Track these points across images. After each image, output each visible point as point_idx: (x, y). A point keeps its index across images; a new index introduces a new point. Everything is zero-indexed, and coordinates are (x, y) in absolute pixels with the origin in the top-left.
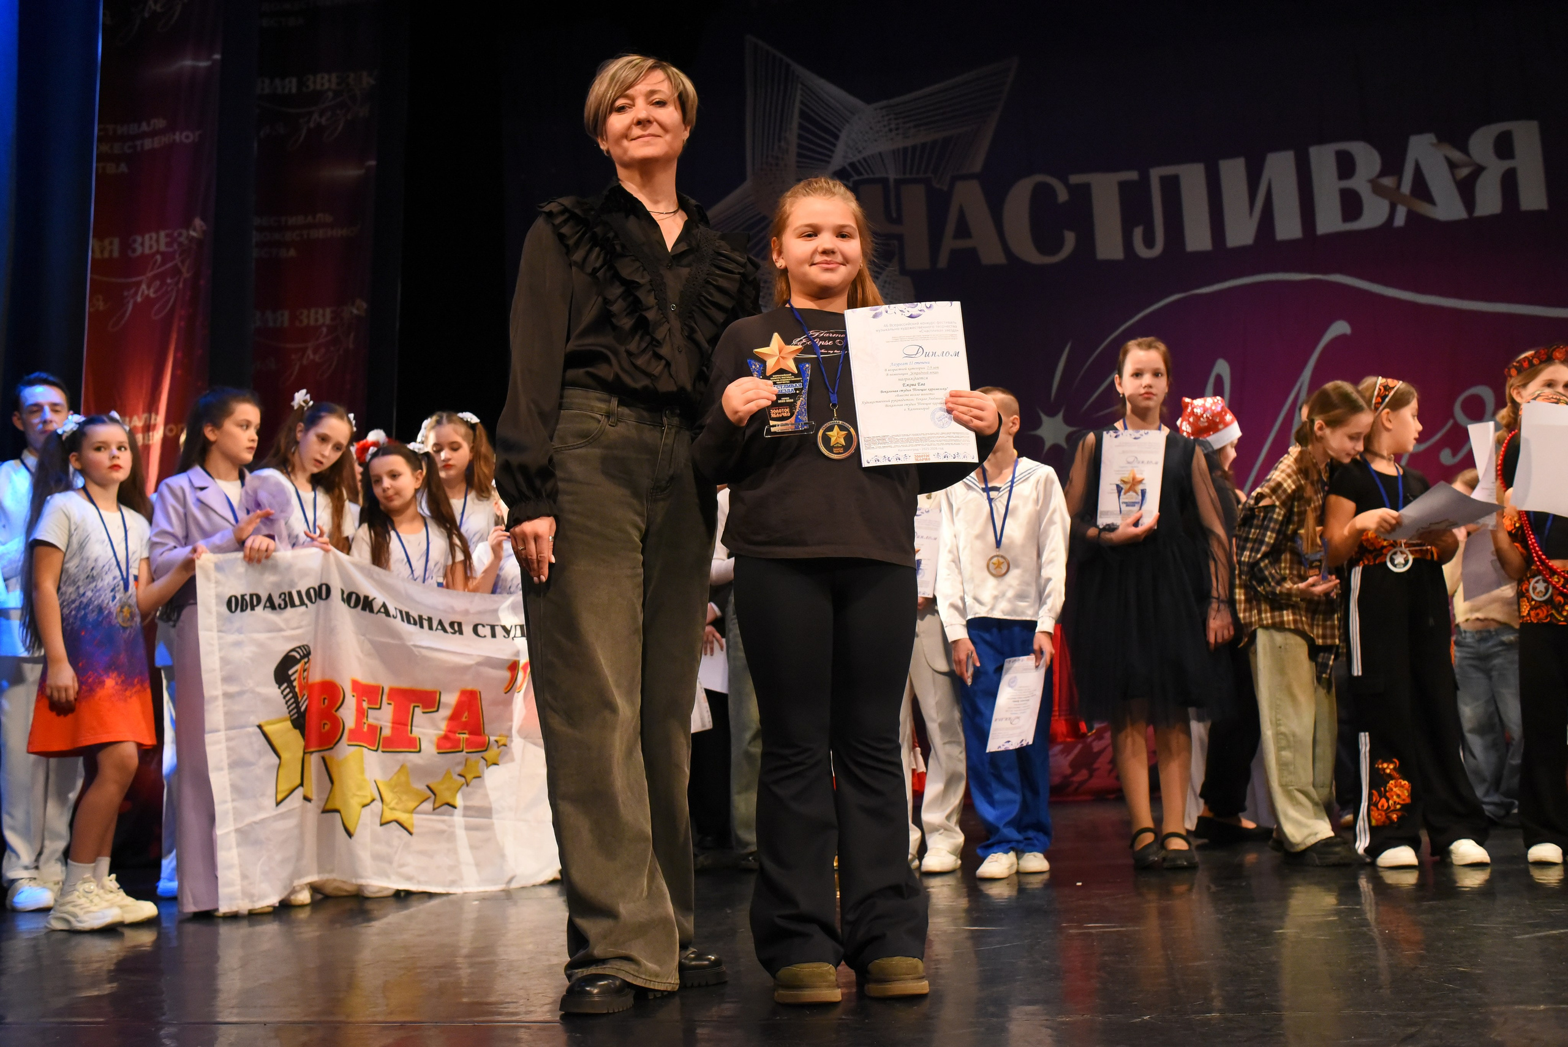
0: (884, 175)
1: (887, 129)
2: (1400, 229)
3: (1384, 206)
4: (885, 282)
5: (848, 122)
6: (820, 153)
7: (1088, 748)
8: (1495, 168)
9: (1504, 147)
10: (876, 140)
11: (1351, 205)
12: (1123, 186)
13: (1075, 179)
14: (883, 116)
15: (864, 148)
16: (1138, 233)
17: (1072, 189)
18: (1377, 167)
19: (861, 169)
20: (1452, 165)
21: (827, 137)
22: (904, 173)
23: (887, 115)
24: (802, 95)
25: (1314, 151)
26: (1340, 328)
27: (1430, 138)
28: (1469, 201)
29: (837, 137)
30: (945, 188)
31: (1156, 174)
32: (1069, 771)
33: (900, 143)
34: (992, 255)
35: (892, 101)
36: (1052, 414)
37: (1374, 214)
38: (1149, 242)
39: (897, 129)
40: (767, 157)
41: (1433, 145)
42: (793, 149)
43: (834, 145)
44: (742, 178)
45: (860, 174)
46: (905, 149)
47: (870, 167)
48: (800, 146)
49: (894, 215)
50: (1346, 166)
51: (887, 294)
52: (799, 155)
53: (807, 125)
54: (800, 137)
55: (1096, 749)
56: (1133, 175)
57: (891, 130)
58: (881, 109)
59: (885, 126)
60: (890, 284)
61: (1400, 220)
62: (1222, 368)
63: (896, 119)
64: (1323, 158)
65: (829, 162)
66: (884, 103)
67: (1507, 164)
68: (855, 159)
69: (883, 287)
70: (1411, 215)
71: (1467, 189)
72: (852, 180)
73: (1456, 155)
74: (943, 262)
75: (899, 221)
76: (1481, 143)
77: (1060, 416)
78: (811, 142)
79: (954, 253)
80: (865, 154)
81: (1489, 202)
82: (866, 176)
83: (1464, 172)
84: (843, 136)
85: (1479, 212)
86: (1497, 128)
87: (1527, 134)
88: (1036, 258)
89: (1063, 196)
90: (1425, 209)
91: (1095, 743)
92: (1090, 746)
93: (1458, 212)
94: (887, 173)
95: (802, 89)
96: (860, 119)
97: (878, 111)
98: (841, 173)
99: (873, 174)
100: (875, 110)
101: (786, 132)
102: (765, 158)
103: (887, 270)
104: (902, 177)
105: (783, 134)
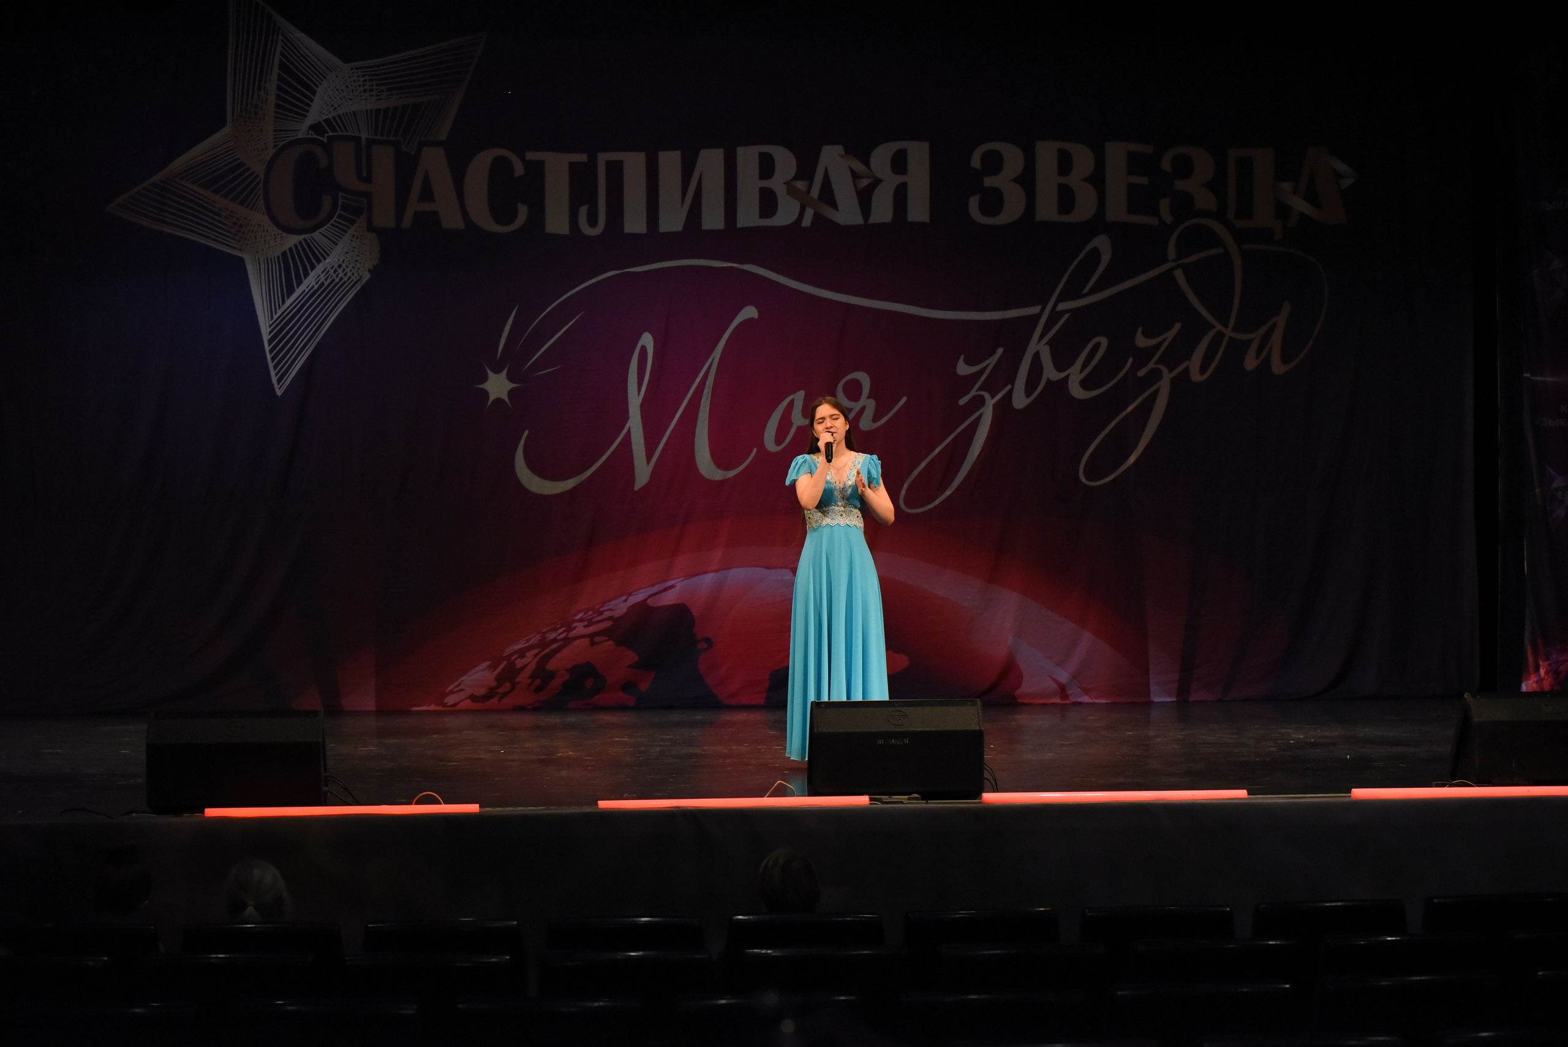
1: (361, 89)
2: (806, 228)
3: (796, 206)
4: (353, 236)
5: (325, 78)
6: (296, 106)
7: (512, 664)
8: (890, 181)
9: (899, 163)
10: (351, 99)
11: (768, 203)
12: (573, 166)
13: (531, 156)
14: (358, 76)
15: (339, 106)
16: (583, 211)
17: (528, 165)
18: (793, 170)
19: (335, 124)
20: (855, 176)
21: (306, 92)
22: (376, 135)
23: (363, 76)
24: (282, 47)
25: (741, 151)
26: (750, 312)
27: (839, 149)
28: (866, 208)
29: (314, 93)
30: (413, 152)
31: (603, 158)
32: (494, 684)
33: (374, 105)
34: (452, 220)
35: (370, 62)
36: (497, 371)
37: (786, 214)
38: (593, 222)
39: (371, 91)
40: (247, 105)
41: (840, 155)
42: (272, 100)
43: (312, 100)
44: (223, 124)
45: (334, 130)
46: (378, 111)
48: (278, 97)
49: (365, 175)
50: (767, 167)
52: (277, 106)
53: (283, 75)
54: (279, 88)
55: (518, 666)
56: (582, 158)
57: (365, 91)
58: (357, 69)
59: (359, 86)
60: (357, 238)
61: (807, 222)
62: (647, 340)
63: (371, 80)
64: (748, 157)
65: (305, 116)
67: (901, 179)
68: (330, 116)
69: (351, 241)
70: (817, 217)
71: (865, 198)
72: (326, 135)
73: (859, 167)
74: (407, 223)
75: (368, 180)
76: (881, 157)
77: (505, 371)
78: (292, 96)
79: (418, 216)
80: (340, 112)
81: (882, 211)
82: (340, 133)
83: (864, 183)
84: (320, 91)
85: (873, 219)
86: (895, 146)
87: (919, 154)
88: (491, 226)
89: (519, 170)
90: (829, 213)
91: (518, 661)
92: (513, 663)
93: (856, 218)
94: (360, 133)
95: (282, 41)
96: (337, 76)
97: (354, 70)
98: (316, 128)
99: (347, 132)
100: (352, 69)
101: (265, 82)
102: (244, 105)
103: (355, 225)
104: (373, 137)
105: (263, 83)
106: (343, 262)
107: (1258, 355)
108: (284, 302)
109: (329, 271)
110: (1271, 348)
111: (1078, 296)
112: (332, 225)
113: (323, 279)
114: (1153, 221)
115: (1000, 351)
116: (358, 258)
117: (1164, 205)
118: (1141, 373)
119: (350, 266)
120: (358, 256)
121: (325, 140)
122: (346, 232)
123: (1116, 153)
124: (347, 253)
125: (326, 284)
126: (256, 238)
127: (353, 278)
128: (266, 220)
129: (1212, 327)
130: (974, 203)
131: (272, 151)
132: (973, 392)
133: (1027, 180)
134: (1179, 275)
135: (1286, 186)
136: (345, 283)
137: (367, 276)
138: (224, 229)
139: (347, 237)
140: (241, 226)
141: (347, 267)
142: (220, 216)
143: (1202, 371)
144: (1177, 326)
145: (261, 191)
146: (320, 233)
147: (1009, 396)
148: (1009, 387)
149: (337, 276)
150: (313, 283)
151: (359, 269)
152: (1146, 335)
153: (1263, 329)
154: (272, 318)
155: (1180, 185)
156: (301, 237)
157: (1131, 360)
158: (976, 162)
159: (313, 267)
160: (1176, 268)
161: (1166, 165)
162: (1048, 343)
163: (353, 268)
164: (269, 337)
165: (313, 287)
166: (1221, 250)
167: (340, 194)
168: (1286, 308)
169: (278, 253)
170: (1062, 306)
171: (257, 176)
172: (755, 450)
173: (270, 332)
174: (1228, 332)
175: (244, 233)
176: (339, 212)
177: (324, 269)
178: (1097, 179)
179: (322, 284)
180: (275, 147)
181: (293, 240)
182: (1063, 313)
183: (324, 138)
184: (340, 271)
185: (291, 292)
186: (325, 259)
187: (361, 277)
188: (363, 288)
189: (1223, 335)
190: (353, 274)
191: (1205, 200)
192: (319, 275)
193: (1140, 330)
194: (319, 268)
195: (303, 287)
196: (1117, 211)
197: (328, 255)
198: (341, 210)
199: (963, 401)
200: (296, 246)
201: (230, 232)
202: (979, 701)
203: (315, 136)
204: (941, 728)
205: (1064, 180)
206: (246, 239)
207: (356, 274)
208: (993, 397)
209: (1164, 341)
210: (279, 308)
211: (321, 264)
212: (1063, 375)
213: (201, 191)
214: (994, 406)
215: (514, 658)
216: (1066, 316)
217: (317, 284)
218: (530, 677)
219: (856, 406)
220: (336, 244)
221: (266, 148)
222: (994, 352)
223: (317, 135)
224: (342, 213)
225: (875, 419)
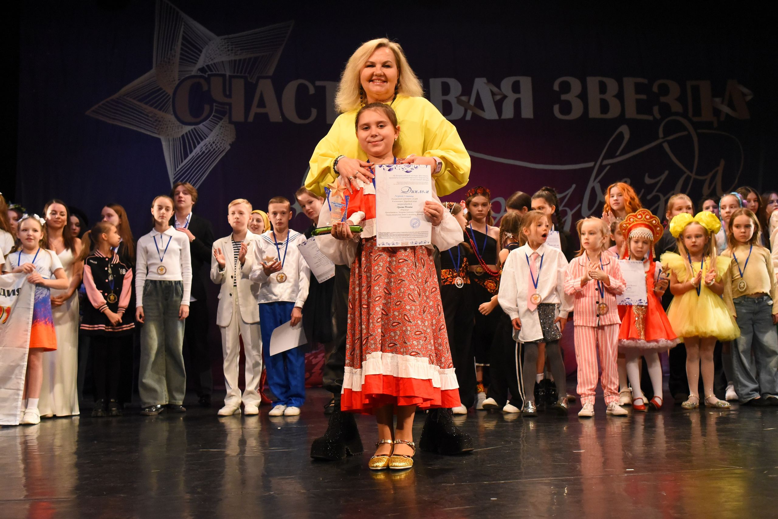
0: (223, 73)
1: (227, 50)
2: (468, 121)
3: (462, 109)
4: (221, 126)
6: (191, 59)
8: (512, 97)
9: (516, 88)
10: (221, 55)
11: (447, 108)
13: (318, 83)
14: (225, 43)
15: (214, 58)
17: (316, 88)
18: (460, 91)
19: (212, 68)
20: (493, 94)
21: (197, 51)
22: (234, 73)
23: (228, 43)
24: (184, 28)
25: (432, 81)
27: (484, 80)
28: (499, 110)
29: (201, 52)
30: (254, 82)
33: (233, 58)
34: (275, 117)
35: (230, 36)
37: (457, 113)
39: (232, 50)
40: (164, 58)
41: (485, 83)
42: (178, 56)
43: (199, 55)
44: (151, 68)
45: (211, 71)
46: (235, 61)
47: (216, 67)
48: (181, 54)
49: (228, 93)
50: (446, 90)
51: (222, 132)
52: (181, 58)
53: (185, 43)
54: (182, 49)
55: (314, 363)
57: (228, 50)
58: (225, 39)
59: (225, 48)
61: (468, 117)
63: (232, 45)
64: (436, 84)
65: (196, 64)
66: (226, 36)
67: (517, 96)
68: (209, 63)
69: (220, 129)
70: (474, 115)
71: (499, 105)
72: (207, 73)
73: (495, 89)
74: (251, 119)
75: (230, 96)
76: (507, 84)
78: (188, 53)
79: (257, 115)
80: (215, 61)
81: (508, 113)
82: (214, 72)
83: (498, 97)
84: (204, 51)
85: (504, 117)
86: (512, 79)
87: (526, 83)
88: (297, 120)
89: (312, 91)
90: (480, 113)
91: (313, 360)
92: (311, 361)
93: (495, 116)
94: (225, 72)
95: (184, 25)
96: (213, 43)
97: (223, 40)
98: (202, 70)
99: (218, 71)
100: (221, 39)
101: (175, 46)
102: (163, 58)
103: (222, 121)
104: (233, 74)
105: (173, 47)
106: (216, 140)
107: (709, 188)
108: (182, 162)
109: (207, 145)
110: (716, 184)
111: (613, 156)
112: (209, 120)
113: (204, 149)
114: (650, 118)
115: (574, 186)
116: (224, 138)
117: (656, 109)
118: (649, 197)
119: (219, 143)
120: (224, 137)
121: (206, 76)
122: (217, 124)
123: (629, 83)
124: (218, 135)
125: (206, 152)
126: (167, 127)
127: (221, 149)
128: (173, 118)
129: (685, 173)
130: (556, 108)
131: (177, 82)
133: (583, 96)
134: (666, 146)
135: (717, 100)
136: (216, 151)
137: (229, 148)
138: (149, 123)
139: (218, 127)
140: (160, 121)
141: (218, 143)
142: (148, 116)
144: (667, 173)
145: (171, 103)
146: (203, 125)
147: (580, 209)
148: (579, 205)
149: (212, 148)
150: (199, 151)
151: (224, 144)
152: (650, 177)
153: (711, 174)
154: (175, 170)
155: (663, 99)
156: (193, 127)
157: (643, 191)
158: (556, 87)
159: (199, 143)
160: (664, 142)
161: (655, 89)
162: (599, 182)
163: (221, 143)
164: (174, 180)
165: (199, 153)
166: (685, 133)
167: (214, 104)
168: (722, 163)
169: (180, 135)
170: (605, 162)
171: (169, 95)
173: (174, 178)
174: (693, 176)
175: (161, 125)
176: (213, 114)
177: (204, 144)
178: (620, 96)
179: (204, 152)
180: (179, 80)
181: (188, 128)
182: (606, 166)
183: (205, 73)
184: (214, 145)
185: (186, 156)
186: (205, 138)
187: (225, 148)
188: (226, 154)
189: (691, 177)
190: (221, 147)
191: (677, 107)
192: (202, 148)
193: (647, 175)
194: (202, 144)
195: (193, 154)
196: (631, 113)
197: (207, 136)
198: (215, 112)
200: (189, 131)
201: (153, 125)
203: (201, 74)
205: (602, 96)
206: (162, 128)
207: (222, 147)
208: (571, 210)
209: (660, 180)
210: (180, 165)
211: (203, 141)
213: (138, 103)
214: (573, 215)
215: (311, 358)
216: (608, 167)
217: (201, 152)
218: (320, 369)
220: (212, 131)
221: (174, 81)
222: (571, 187)
223: (202, 73)
224: (215, 114)
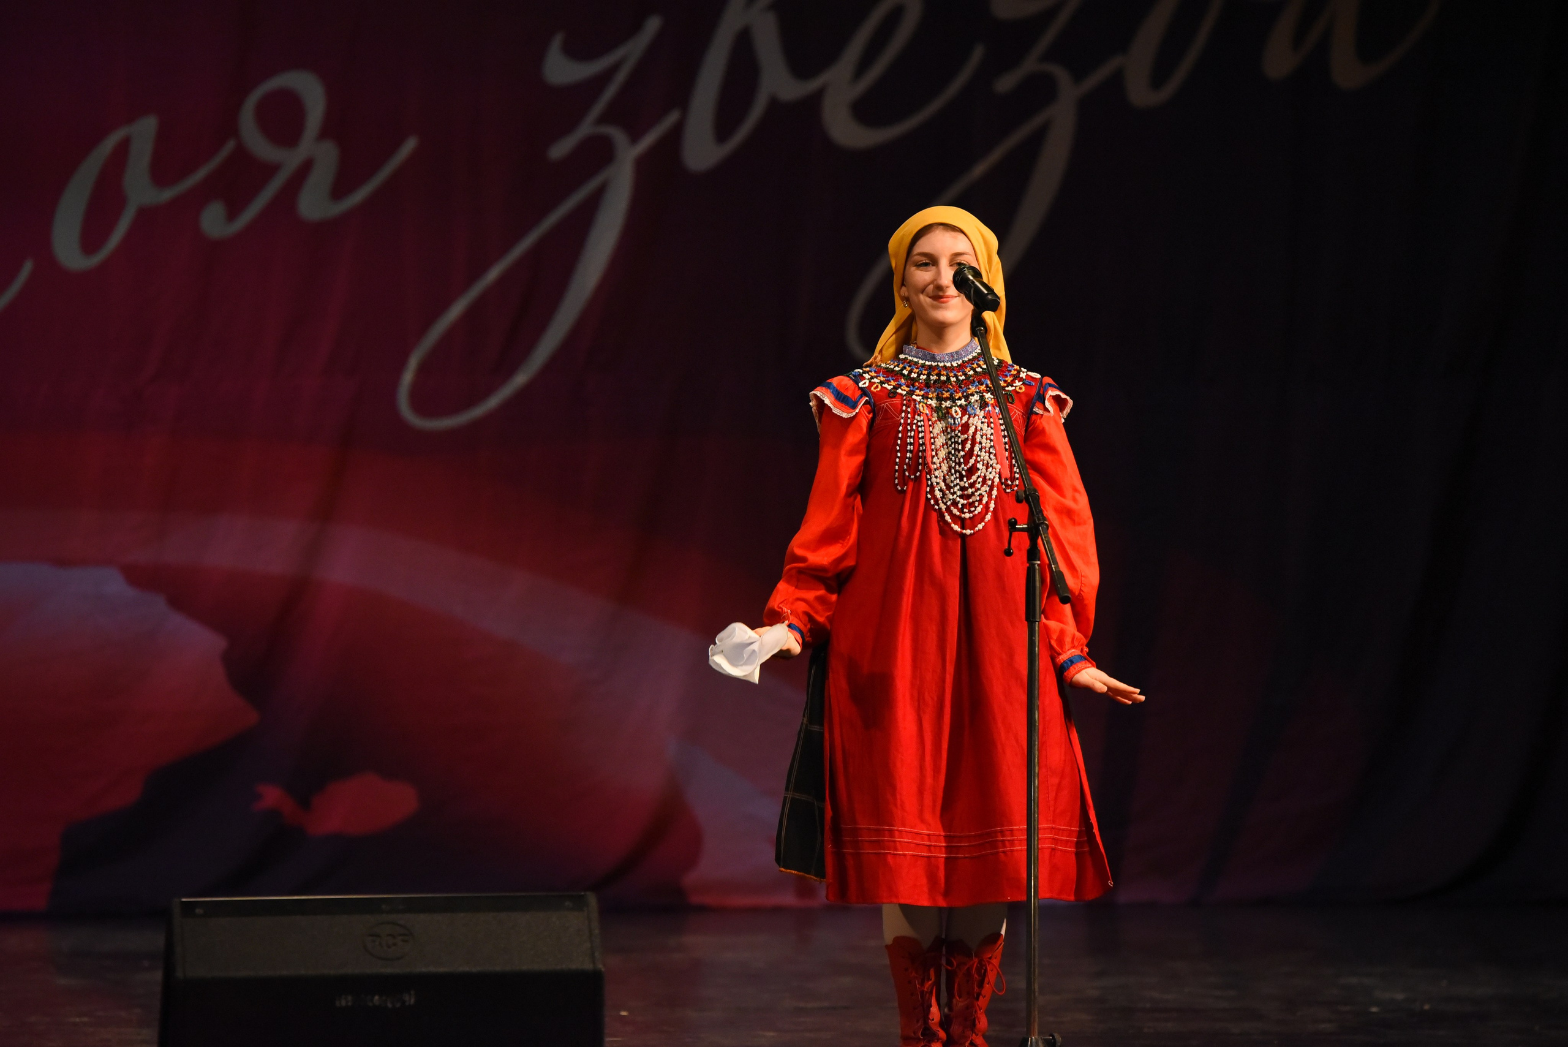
107: (1297, 43)
115: (653, 25)
118: (1006, 83)
132: (586, 128)
143: (1158, 80)
147: (675, 136)
148: (673, 117)
157: (978, 54)
172: (28, 267)
199: (560, 150)
202: (592, 899)
204: (498, 966)
208: (635, 137)
212: (812, 86)
214: (637, 161)
219: (291, 160)
222: (636, 27)
225: (339, 190)
